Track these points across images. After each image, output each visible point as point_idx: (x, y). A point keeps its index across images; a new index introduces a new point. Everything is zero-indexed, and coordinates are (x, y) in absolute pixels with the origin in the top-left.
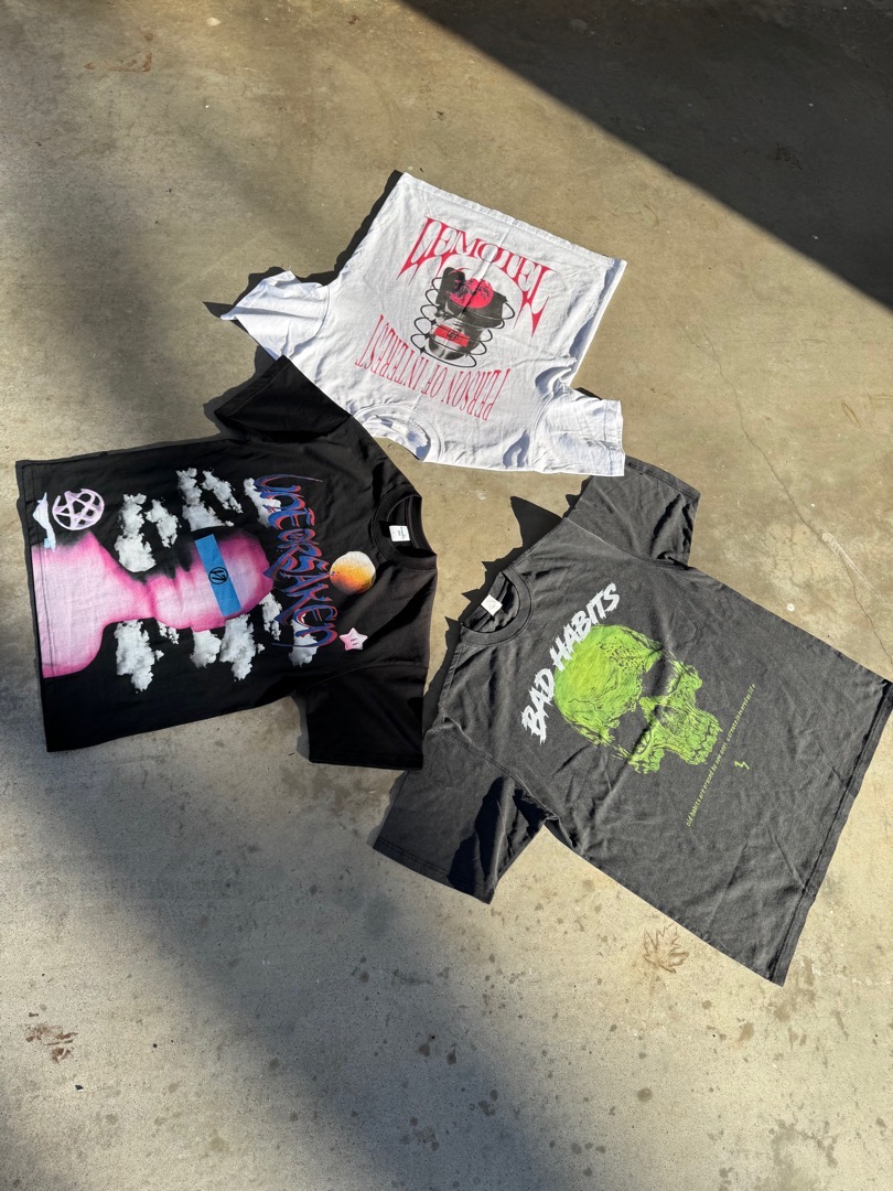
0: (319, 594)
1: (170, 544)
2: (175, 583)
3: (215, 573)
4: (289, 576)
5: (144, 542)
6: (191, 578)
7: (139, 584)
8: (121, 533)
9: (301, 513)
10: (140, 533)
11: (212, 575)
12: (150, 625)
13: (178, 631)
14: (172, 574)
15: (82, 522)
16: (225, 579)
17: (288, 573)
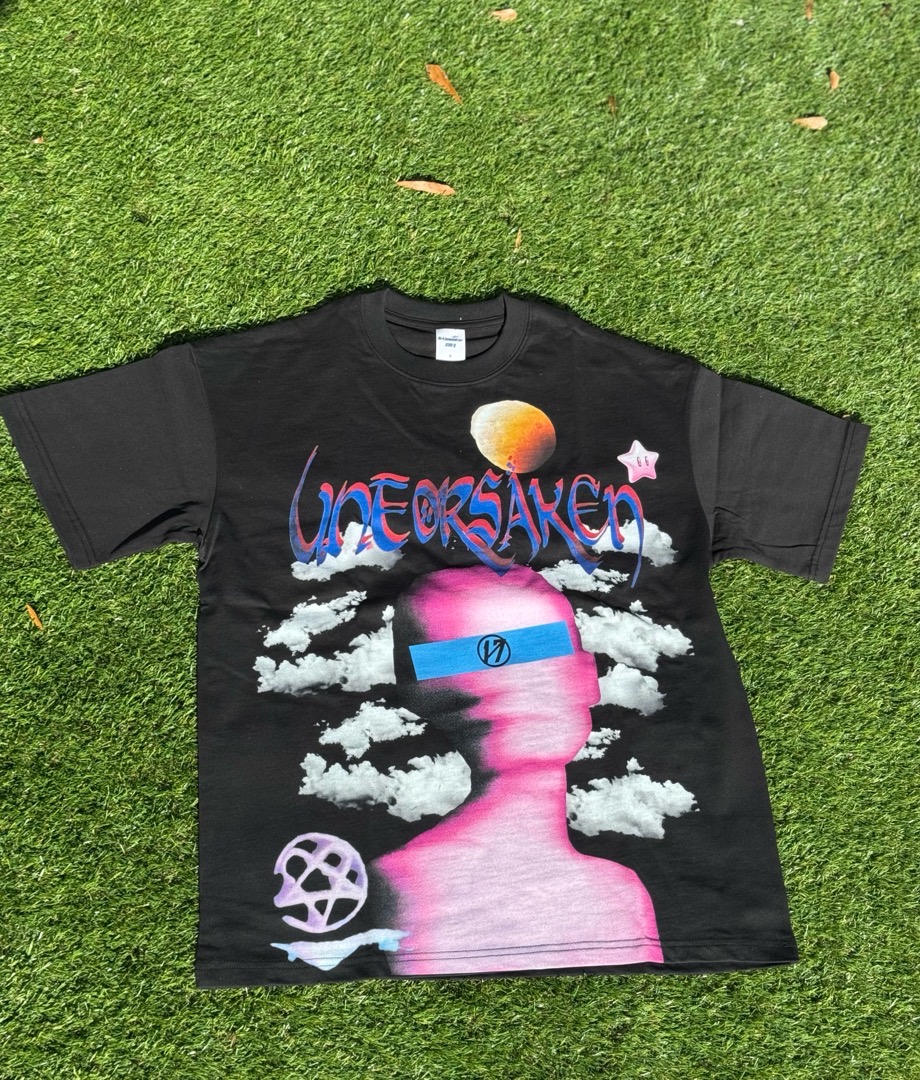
0: (549, 498)
1: (418, 723)
2: (502, 722)
3: (487, 656)
4: (507, 536)
5: (408, 769)
6: (493, 696)
7: (496, 786)
8: (383, 807)
9: (380, 493)
10: (387, 773)
11: (492, 660)
12: (580, 774)
13: (596, 728)
14: (484, 727)
15: (353, 876)
16: (501, 642)
17: (501, 537)
